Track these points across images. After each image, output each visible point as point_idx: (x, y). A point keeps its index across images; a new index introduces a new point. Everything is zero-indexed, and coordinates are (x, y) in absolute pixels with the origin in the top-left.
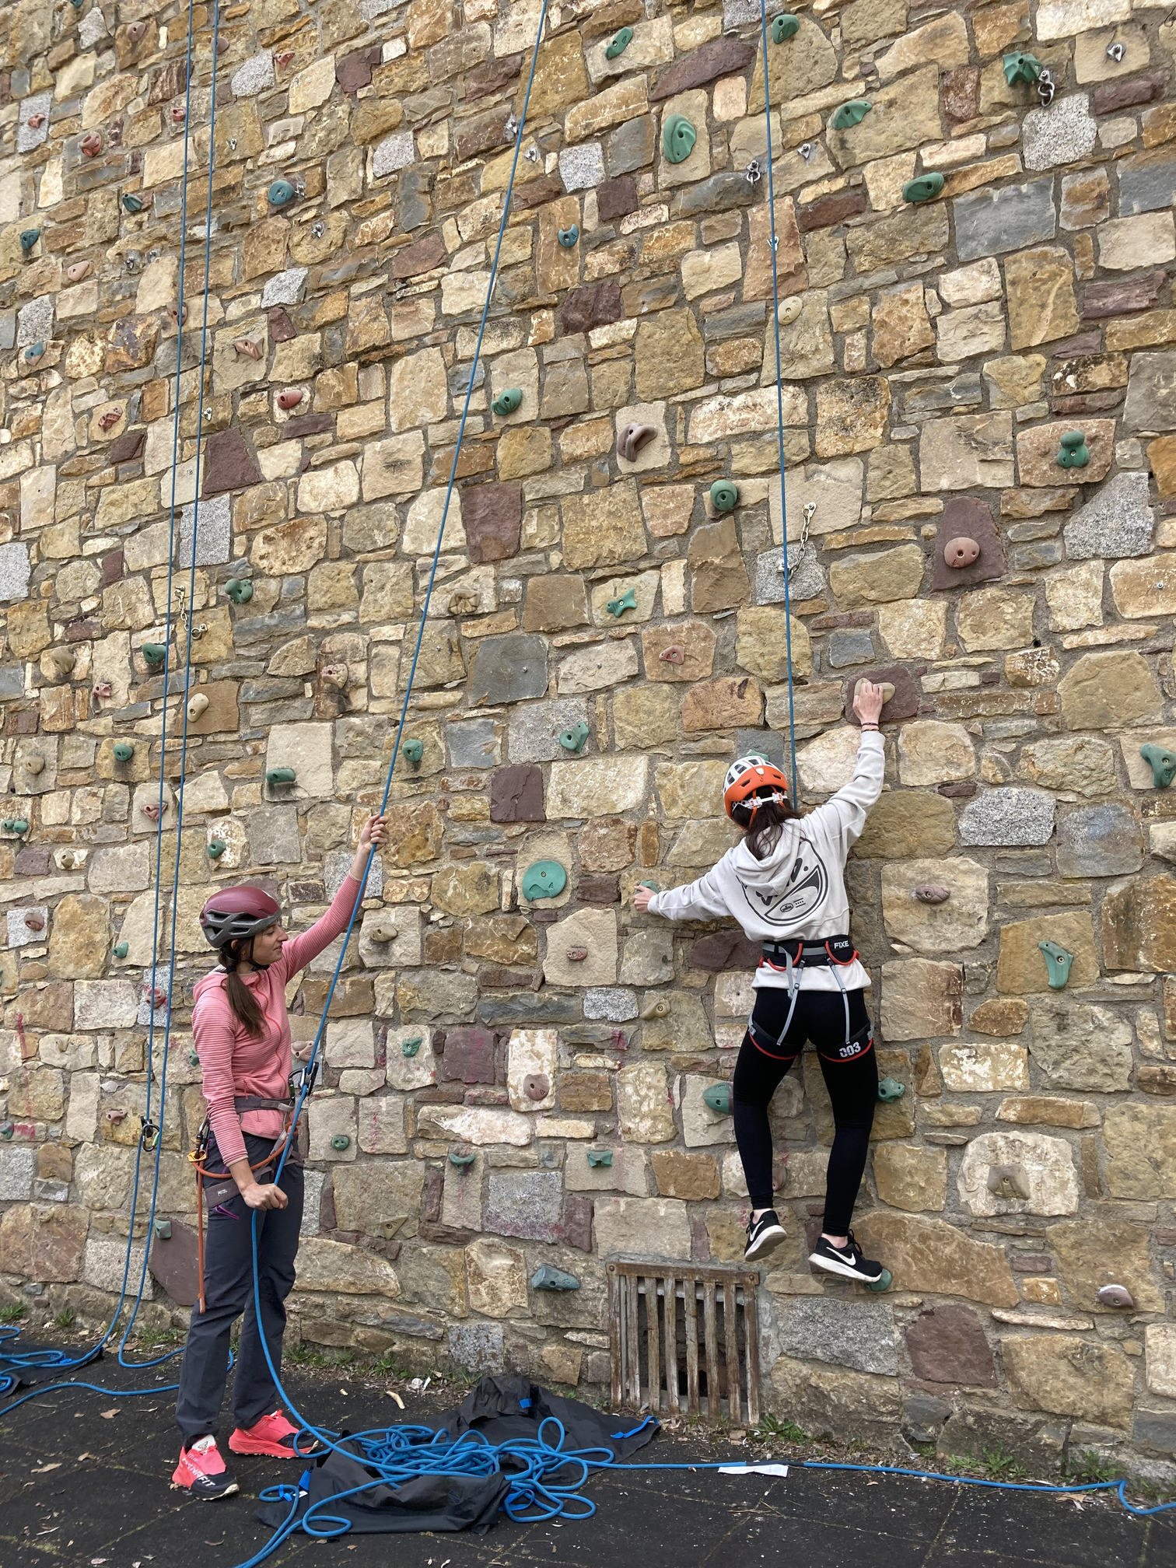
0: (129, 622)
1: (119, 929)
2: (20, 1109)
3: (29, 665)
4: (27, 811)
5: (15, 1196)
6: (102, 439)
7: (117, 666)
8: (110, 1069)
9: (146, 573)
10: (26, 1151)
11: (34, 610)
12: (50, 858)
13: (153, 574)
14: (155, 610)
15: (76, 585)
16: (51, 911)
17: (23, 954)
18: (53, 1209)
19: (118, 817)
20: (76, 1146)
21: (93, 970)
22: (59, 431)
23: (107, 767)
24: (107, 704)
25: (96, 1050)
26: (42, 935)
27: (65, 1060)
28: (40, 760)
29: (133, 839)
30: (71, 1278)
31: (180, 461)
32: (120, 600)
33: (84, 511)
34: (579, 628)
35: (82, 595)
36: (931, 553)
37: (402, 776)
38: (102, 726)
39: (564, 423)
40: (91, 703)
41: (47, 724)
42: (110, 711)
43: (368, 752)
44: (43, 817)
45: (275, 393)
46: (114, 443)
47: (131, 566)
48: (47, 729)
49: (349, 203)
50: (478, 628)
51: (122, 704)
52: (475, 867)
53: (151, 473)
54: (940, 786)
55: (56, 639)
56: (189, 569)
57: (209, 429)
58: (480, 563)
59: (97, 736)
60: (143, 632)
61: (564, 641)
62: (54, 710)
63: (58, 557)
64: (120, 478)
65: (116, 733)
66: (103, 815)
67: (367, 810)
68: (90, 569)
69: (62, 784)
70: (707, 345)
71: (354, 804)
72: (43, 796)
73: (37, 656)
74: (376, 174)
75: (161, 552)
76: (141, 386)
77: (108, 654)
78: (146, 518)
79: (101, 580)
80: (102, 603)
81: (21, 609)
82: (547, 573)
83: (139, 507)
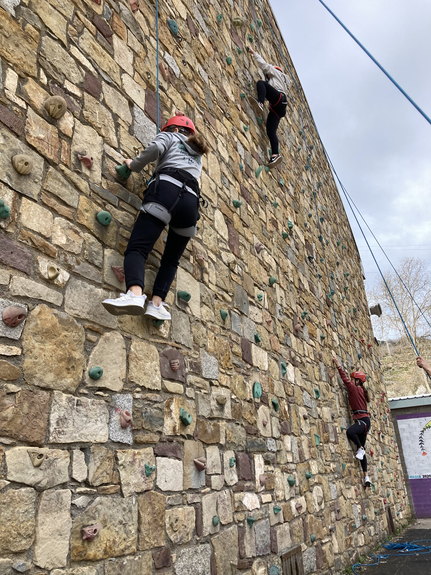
0: (103, 133)
1: (89, 353)
4: (8, 199)
9: (113, 114)
12: (31, 259)
23: (87, 218)
25: (71, 464)
26: (14, 334)
27: (40, 476)
31: (133, 78)
32: (97, 112)
33: (70, 22)
34: (253, 297)
35: (67, 75)
36: (293, 324)
37: (220, 324)
38: (83, 185)
39: (245, 225)
40: (73, 160)
41: (34, 140)
42: (87, 179)
43: (210, 305)
44: (24, 217)
45: (173, 105)
46: (94, 13)
47: (107, 100)
48: (33, 144)
49: (192, 69)
50: (234, 277)
51: (96, 181)
52: (241, 377)
53: (117, 62)
54: (300, 387)
55: (42, 81)
56: (139, 141)
57: (147, 83)
58: (233, 253)
59: (77, 188)
60: (112, 149)
61: (250, 299)
62: (42, 136)
63: (48, 26)
64: (98, 38)
65: (93, 199)
66: (84, 253)
67: (213, 334)
68: (74, 65)
69: (45, 202)
70: (263, 234)
71: (208, 328)
72: (24, 198)
73: (23, 75)
74: (199, 72)
75: (124, 114)
76: (111, 7)
77: (89, 139)
78: (116, 85)
79: (82, 83)
80: (84, 99)
81: (10, 20)
82: (245, 271)
83: (112, 73)
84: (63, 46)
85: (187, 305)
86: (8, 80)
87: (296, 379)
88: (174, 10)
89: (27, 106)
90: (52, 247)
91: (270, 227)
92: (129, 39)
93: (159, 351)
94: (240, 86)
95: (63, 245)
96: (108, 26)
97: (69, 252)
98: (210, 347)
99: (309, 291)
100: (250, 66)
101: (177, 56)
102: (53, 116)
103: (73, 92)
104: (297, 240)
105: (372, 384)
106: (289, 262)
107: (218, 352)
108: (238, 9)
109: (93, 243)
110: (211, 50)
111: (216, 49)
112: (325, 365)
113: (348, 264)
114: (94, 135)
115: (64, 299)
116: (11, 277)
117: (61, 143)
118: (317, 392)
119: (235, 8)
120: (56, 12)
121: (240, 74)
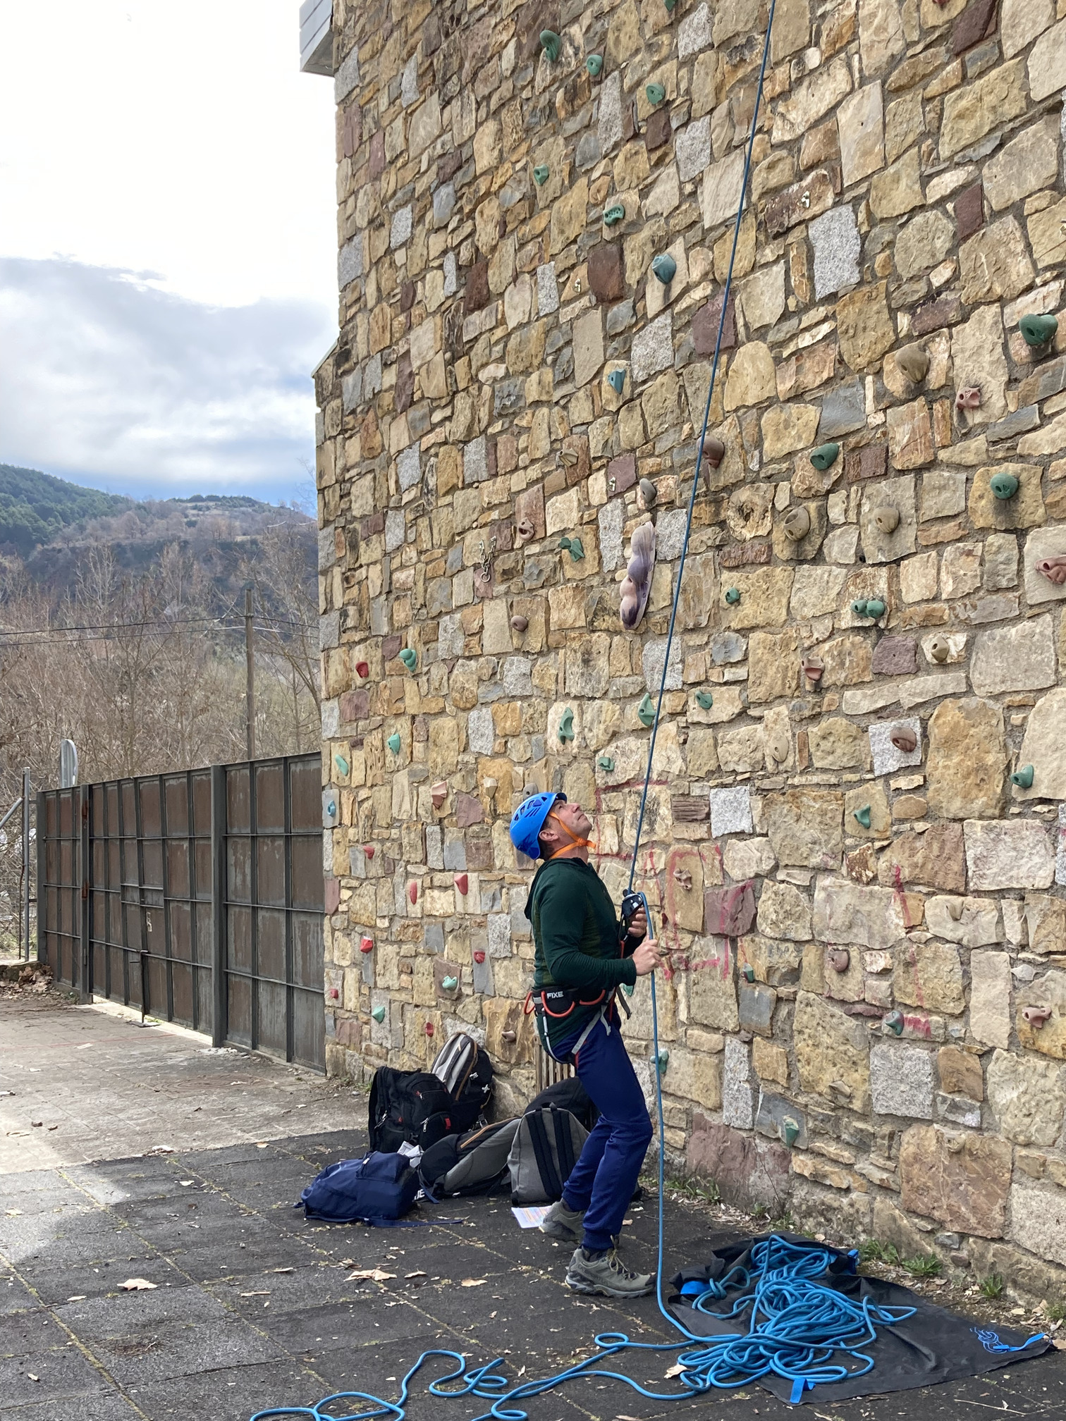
0: (998, 290)
1: (1019, 745)
2: (909, 996)
3: (869, 379)
4: (883, 585)
5: (914, 1112)
6: (940, 22)
7: (986, 358)
8: (1023, 947)
9: (1016, 210)
10: (921, 1053)
11: (870, 299)
12: (917, 648)
13: (1028, 207)
14: (1034, 263)
15: (921, 251)
16: (924, 722)
17: (894, 784)
18: (962, 1137)
19: (1004, 583)
20: (986, 1054)
21: (987, 805)
22: (881, 29)
23: (984, 510)
24: (976, 418)
25: (1000, 920)
26: (915, 759)
27: (961, 932)
28: (893, 512)
29: (1029, 613)
30: (995, 1233)
33: (924, 136)
35: (930, 263)
64: (969, 72)
65: (992, 459)
69: (925, 543)
80: (959, 269)
84: (922, 208)
90: (940, 608)
103: (941, 282)
109: (1000, 546)
115: (968, 678)
116: (898, 687)
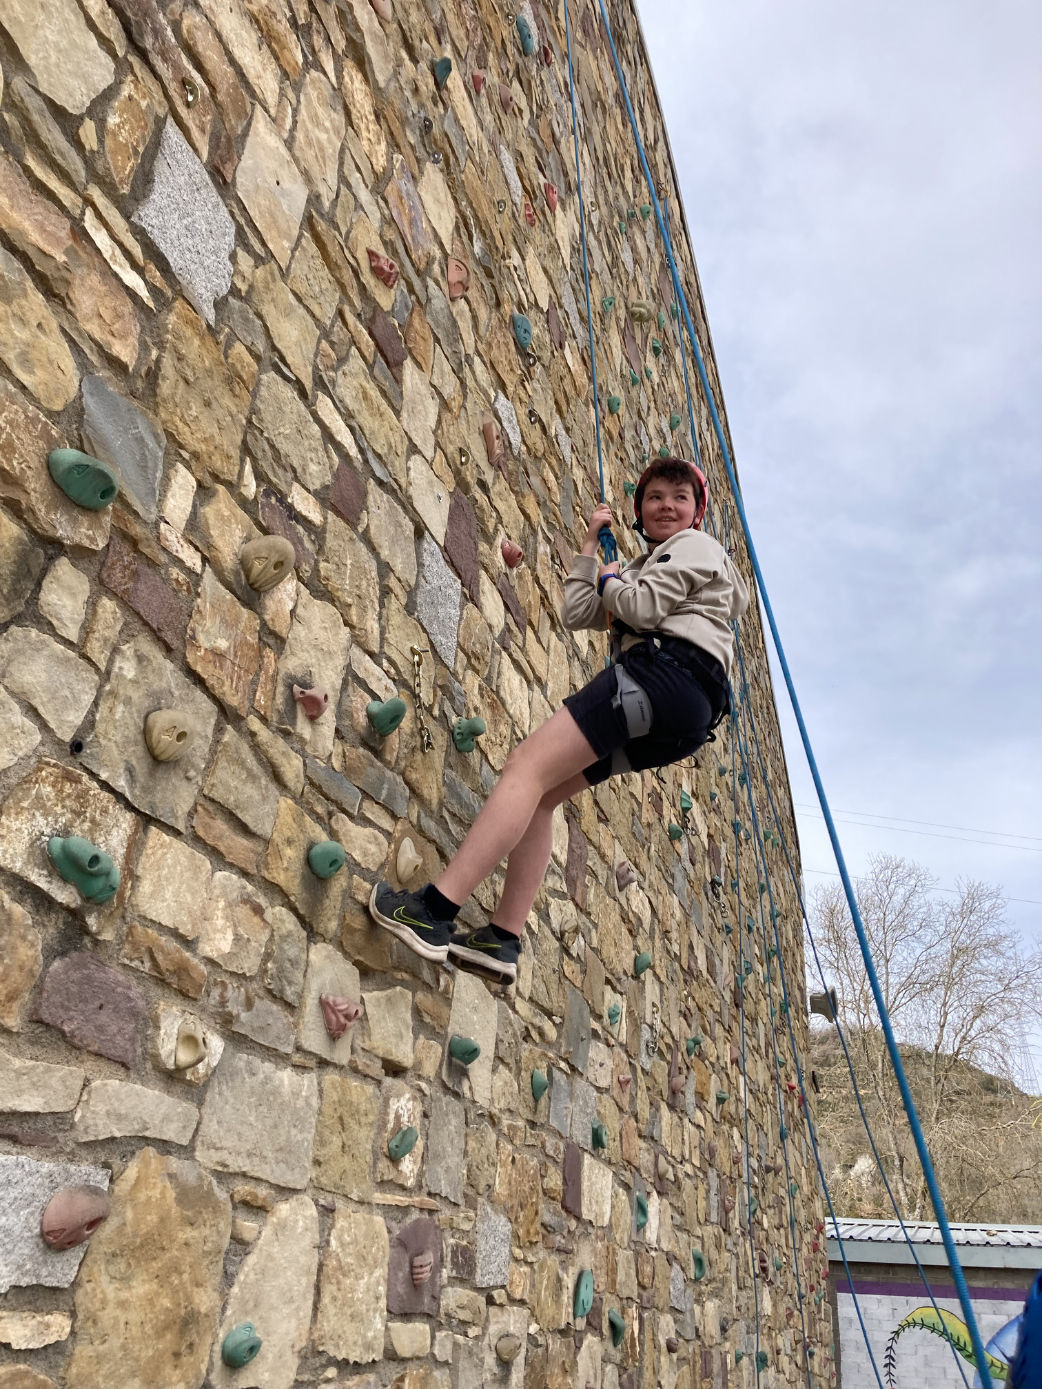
0: (355, 617)
1: (231, 1279)
4: (117, 841)
9: (381, 566)
12: (142, 1017)
13: (393, 583)
23: (289, 864)
26: (61, 1272)
31: (431, 465)
32: (349, 562)
33: (326, 334)
34: (599, 1017)
35: (299, 470)
36: (669, 1075)
37: (527, 1114)
38: (292, 768)
39: (603, 819)
40: (280, 699)
41: (203, 658)
42: (301, 746)
43: (513, 1065)
44: (146, 887)
45: (500, 527)
46: (376, 307)
47: (373, 530)
48: (199, 669)
49: (544, 430)
50: (570, 968)
51: (320, 753)
52: (553, 1260)
53: (405, 425)
54: (667, 1254)
55: (243, 490)
56: (424, 630)
57: (457, 474)
58: (573, 899)
59: (277, 777)
60: (367, 657)
61: (595, 1025)
62: (223, 644)
63: (279, 346)
64: (376, 371)
65: (308, 803)
66: (266, 971)
67: (510, 1147)
68: (318, 444)
69: (201, 833)
70: (634, 834)
71: (500, 1133)
72: (153, 830)
73: (208, 481)
74: (556, 436)
75: (403, 563)
76: (411, 291)
77: (322, 635)
78: (396, 487)
79: (327, 487)
80: (324, 530)
81: (202, 338)
82: (590, 945)
83: (392, 457)
84: (303, 394)
85: (464, 1073)
86: (173, 496)
87: (662, 1232)
88: (528, 290)
89: (204, 565)
90: (196, 967)
91: (648, 815)
92: (435, 369)
93: (389, 1232)
94: (626, 463)
95: (223, 956)
96: (399, 338)
97: (233, 974)
98: (500, 1189)
99: (705, 972)
100: (648, 414)
101: (521, 401)
102: (256, 586)
103: (304, 513)
104: (694, 840)
105: (800, 1203)
106: (676, 899)
107: (516, 1202)
108: (640, 280)
109: (289, 934)
110: (582, 380)
111: (591, 379)
112: (718, 1176)
113: (780, 885)
114: (334, 623)
115: (199, 1123)
116: (86, 1083)
117: (262, 657)
118: (699, 1262)
119: (635, 279)
120: (302, 311)
121: (629, 434)
